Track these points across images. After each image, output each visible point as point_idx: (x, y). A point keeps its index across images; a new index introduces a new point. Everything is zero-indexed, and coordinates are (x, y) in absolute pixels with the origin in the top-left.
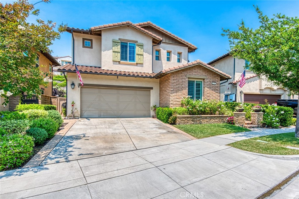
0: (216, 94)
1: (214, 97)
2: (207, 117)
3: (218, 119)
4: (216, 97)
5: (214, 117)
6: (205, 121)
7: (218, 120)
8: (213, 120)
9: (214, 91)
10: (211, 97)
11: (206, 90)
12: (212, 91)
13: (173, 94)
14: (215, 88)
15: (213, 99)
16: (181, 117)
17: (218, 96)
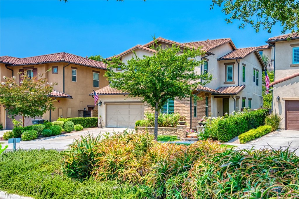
0: (186, 107)
1: (184, 110)
2: (163, 129)
3: (174, 131)
4: (185, 110)
5: (169, 129)
6: (161, 133)
7: (173, 133)
8: (169, 132)
9: (183, 104)
10: (180, 110)
11: (175, 103)
12: (182, 104)
13: (146, 109)
14: (184, 101)
15: (183, 111)
16: (141, 128)
17: (188, 108)
